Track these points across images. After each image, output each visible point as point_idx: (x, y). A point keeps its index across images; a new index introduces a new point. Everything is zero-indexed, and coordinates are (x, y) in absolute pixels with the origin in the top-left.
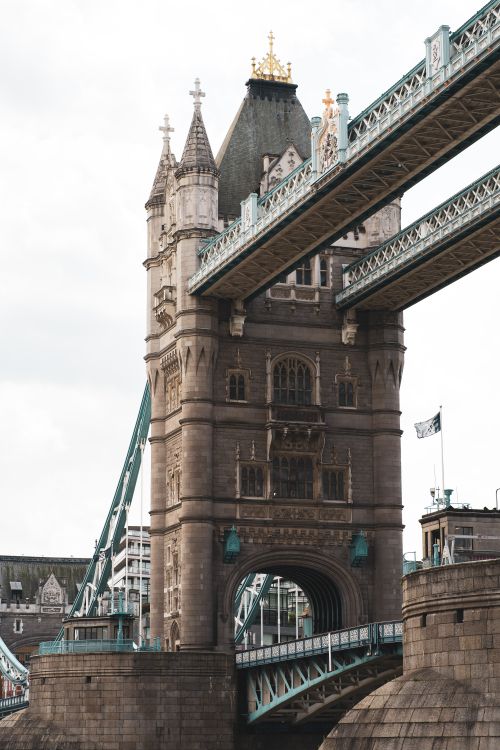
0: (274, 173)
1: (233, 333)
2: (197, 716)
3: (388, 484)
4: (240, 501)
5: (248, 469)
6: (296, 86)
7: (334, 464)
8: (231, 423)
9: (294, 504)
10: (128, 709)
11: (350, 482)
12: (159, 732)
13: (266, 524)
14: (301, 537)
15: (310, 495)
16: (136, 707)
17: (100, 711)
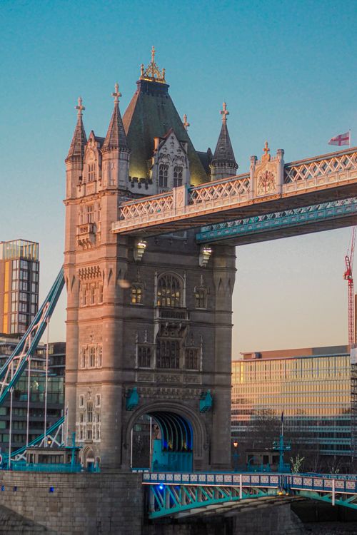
0: (162, 151)
1: (136, 259)
2: (120, 514)
3: (225, 359)
4: (138, 370)
5: (142, 349)
6: (168, 86)
7: (193, 346)
8: (133, 318)
9: (168, 372)
10: (78, 510)
11: (201, 358)
12: (99, 525)
13: (152, 385)
14: (172, 394)
15: (178, 366)
16: (84, 509)
17: (59, 511)
